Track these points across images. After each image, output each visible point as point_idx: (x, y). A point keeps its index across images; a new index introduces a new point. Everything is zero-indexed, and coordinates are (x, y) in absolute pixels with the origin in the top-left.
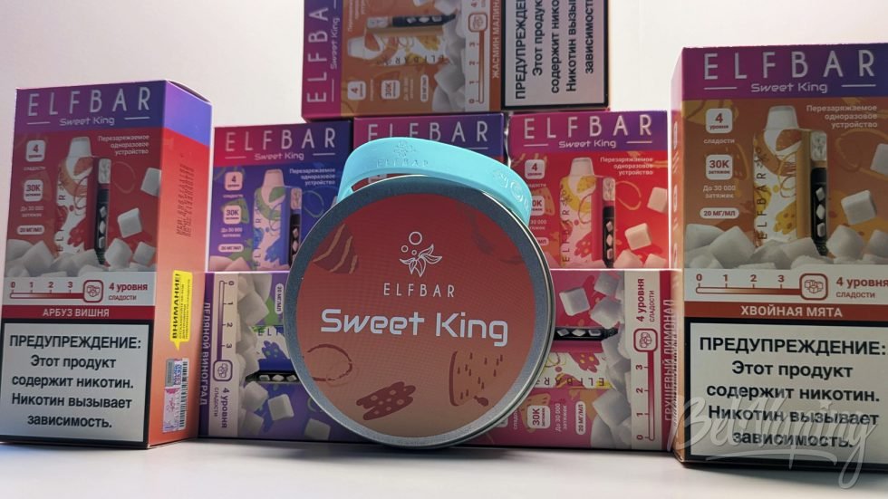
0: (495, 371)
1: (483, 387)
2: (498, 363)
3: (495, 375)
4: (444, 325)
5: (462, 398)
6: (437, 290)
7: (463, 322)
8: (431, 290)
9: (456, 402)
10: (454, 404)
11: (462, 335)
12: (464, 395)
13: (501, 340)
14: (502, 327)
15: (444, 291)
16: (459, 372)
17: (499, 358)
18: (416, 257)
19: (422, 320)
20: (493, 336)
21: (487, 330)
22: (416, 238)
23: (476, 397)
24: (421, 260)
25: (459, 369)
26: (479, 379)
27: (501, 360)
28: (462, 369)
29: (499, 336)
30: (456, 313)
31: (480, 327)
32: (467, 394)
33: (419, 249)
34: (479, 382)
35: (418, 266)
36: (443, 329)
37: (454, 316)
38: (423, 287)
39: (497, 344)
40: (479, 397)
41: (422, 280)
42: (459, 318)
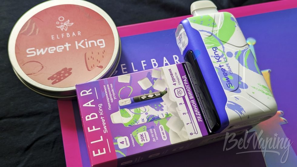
0: (103, 56)
1: (99, 62)
2: (103, 53)
3: (103, 57)
4: (79, 45)
5: (92, 67)
6: (74, 34)
7: (86, 43)
8: (71, 34)
9: (90, 70)
10: (89, 70)
11: (87, 46)
12: (93, 67)
13: (103, 45)
14: (102, 41)
15: (76, 33)
16: (89, 59)
17: (103, 51)
18: (63, 25)
19: (70, 45)
20: (99, 44)
21: (97, 43)
22: (61, 19)
23: (97, 66)
24: (65, 26)
25: (88, 58)
26: (97, 60)
27: (104, 52)
28: (90, 58)
29: (102, 44)
30: (83, 40)
31: (93, 43)
32: (94, 66)
33: (63, 22)
34: (97, 61)
35: (64, 28)
36: (79, 46)
37: (82, 41)
38: (68, 34)
39: (101, 47)
40: (99, 66)
41: (67, 32)
42: (85, 41)
